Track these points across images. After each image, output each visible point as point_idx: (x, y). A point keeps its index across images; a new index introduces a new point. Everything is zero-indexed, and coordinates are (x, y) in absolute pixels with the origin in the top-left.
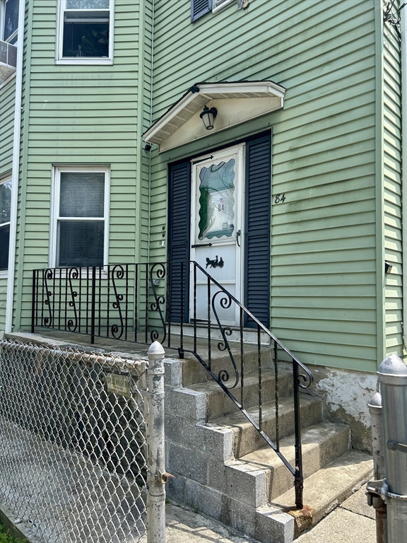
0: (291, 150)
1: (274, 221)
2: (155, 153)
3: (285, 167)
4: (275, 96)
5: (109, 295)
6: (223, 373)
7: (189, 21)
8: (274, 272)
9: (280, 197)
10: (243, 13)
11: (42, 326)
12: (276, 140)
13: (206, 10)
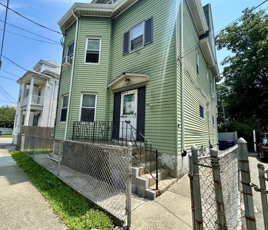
0: (151, 92)
1: (146, 111)
2: (110, 90)
3: (150, 97)
4: (147, 77)
5: (99, 130)
6: (135, 153)
7: (122, 55)
8: (146, 125)
9: (148, 105)
10: (138, 55)
11: (76, 138)
12: (147, 89)
13: (127, 53)
